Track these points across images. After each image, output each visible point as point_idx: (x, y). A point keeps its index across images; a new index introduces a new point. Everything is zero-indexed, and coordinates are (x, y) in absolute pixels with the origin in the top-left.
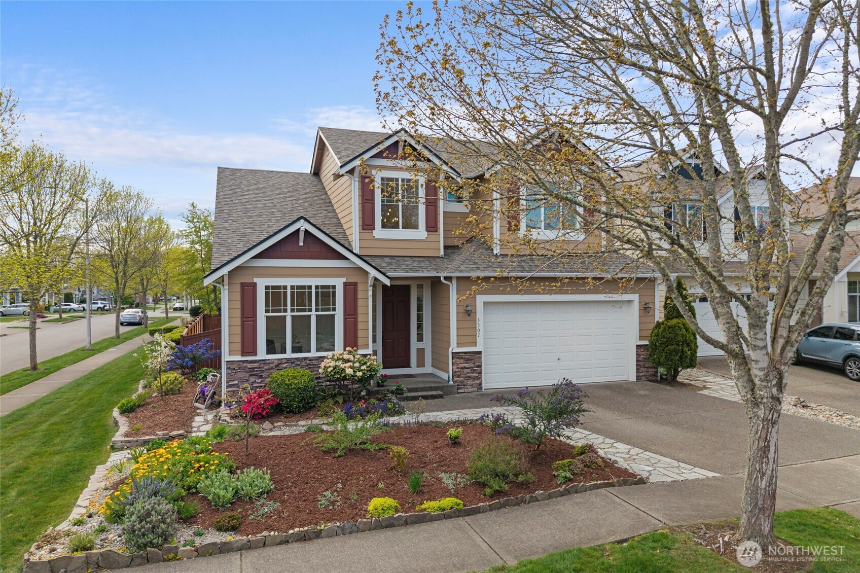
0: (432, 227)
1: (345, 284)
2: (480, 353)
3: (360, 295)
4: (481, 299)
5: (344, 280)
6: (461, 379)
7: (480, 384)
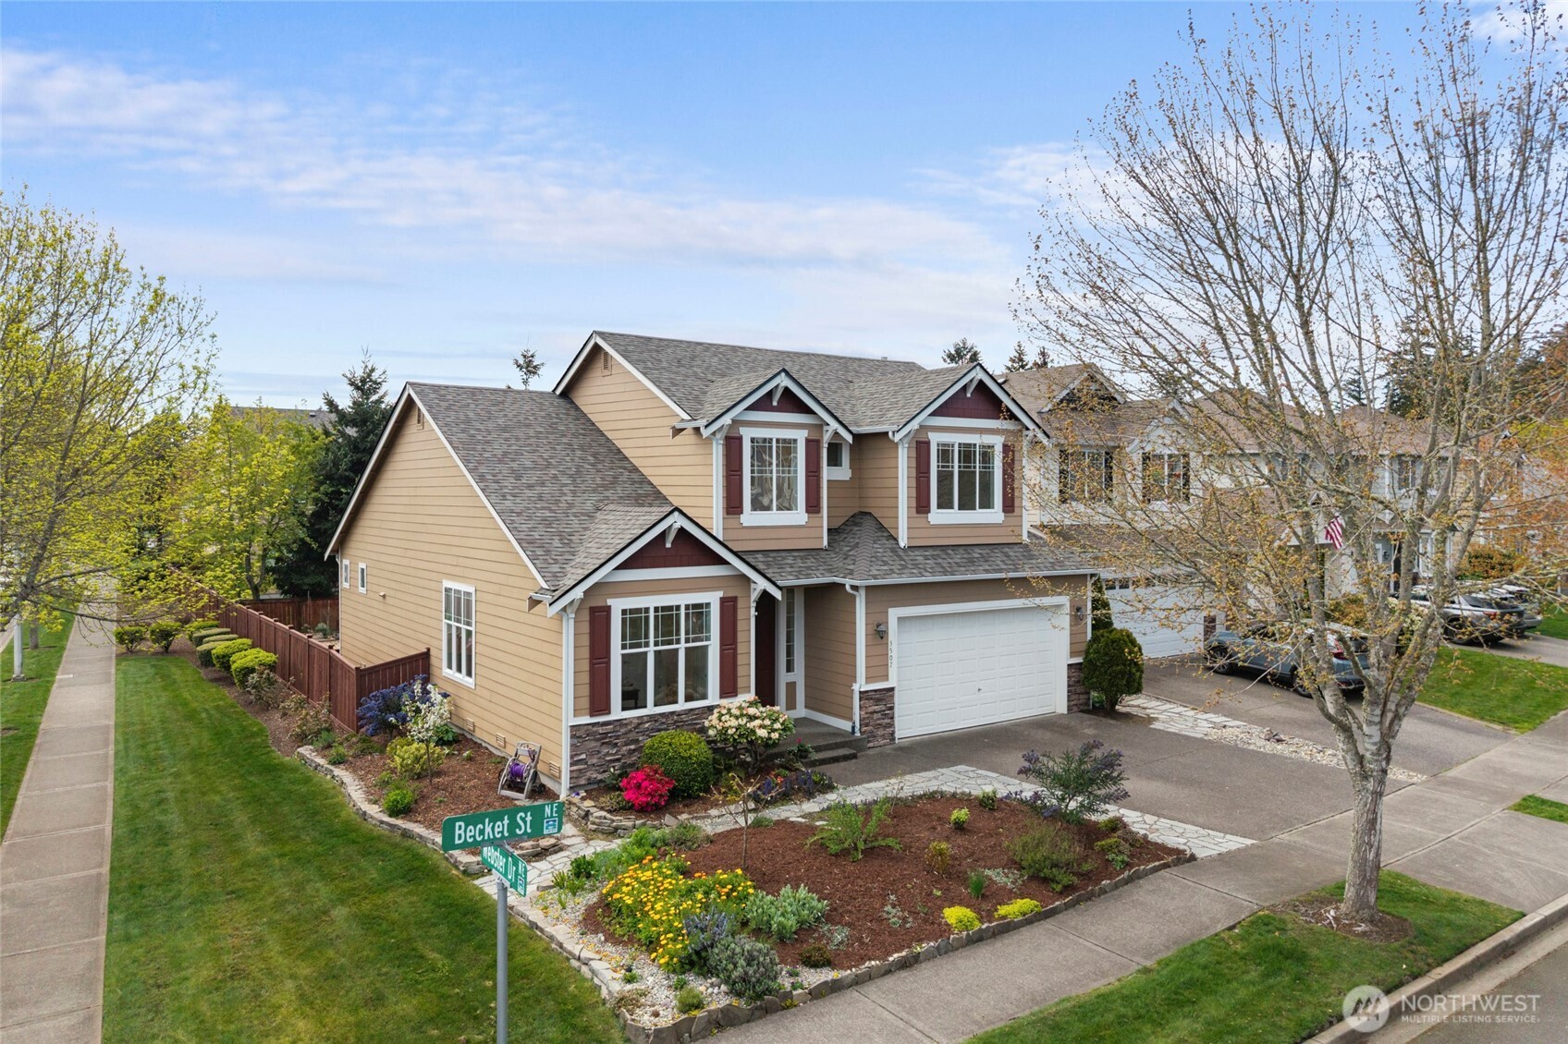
0: (813, 507)
1: (723, 600)
2: (892, 689)
3: (741, 614)
4: (894, 614)
5: (720, 594)
6: (870, 728)
7: (893, 734)
